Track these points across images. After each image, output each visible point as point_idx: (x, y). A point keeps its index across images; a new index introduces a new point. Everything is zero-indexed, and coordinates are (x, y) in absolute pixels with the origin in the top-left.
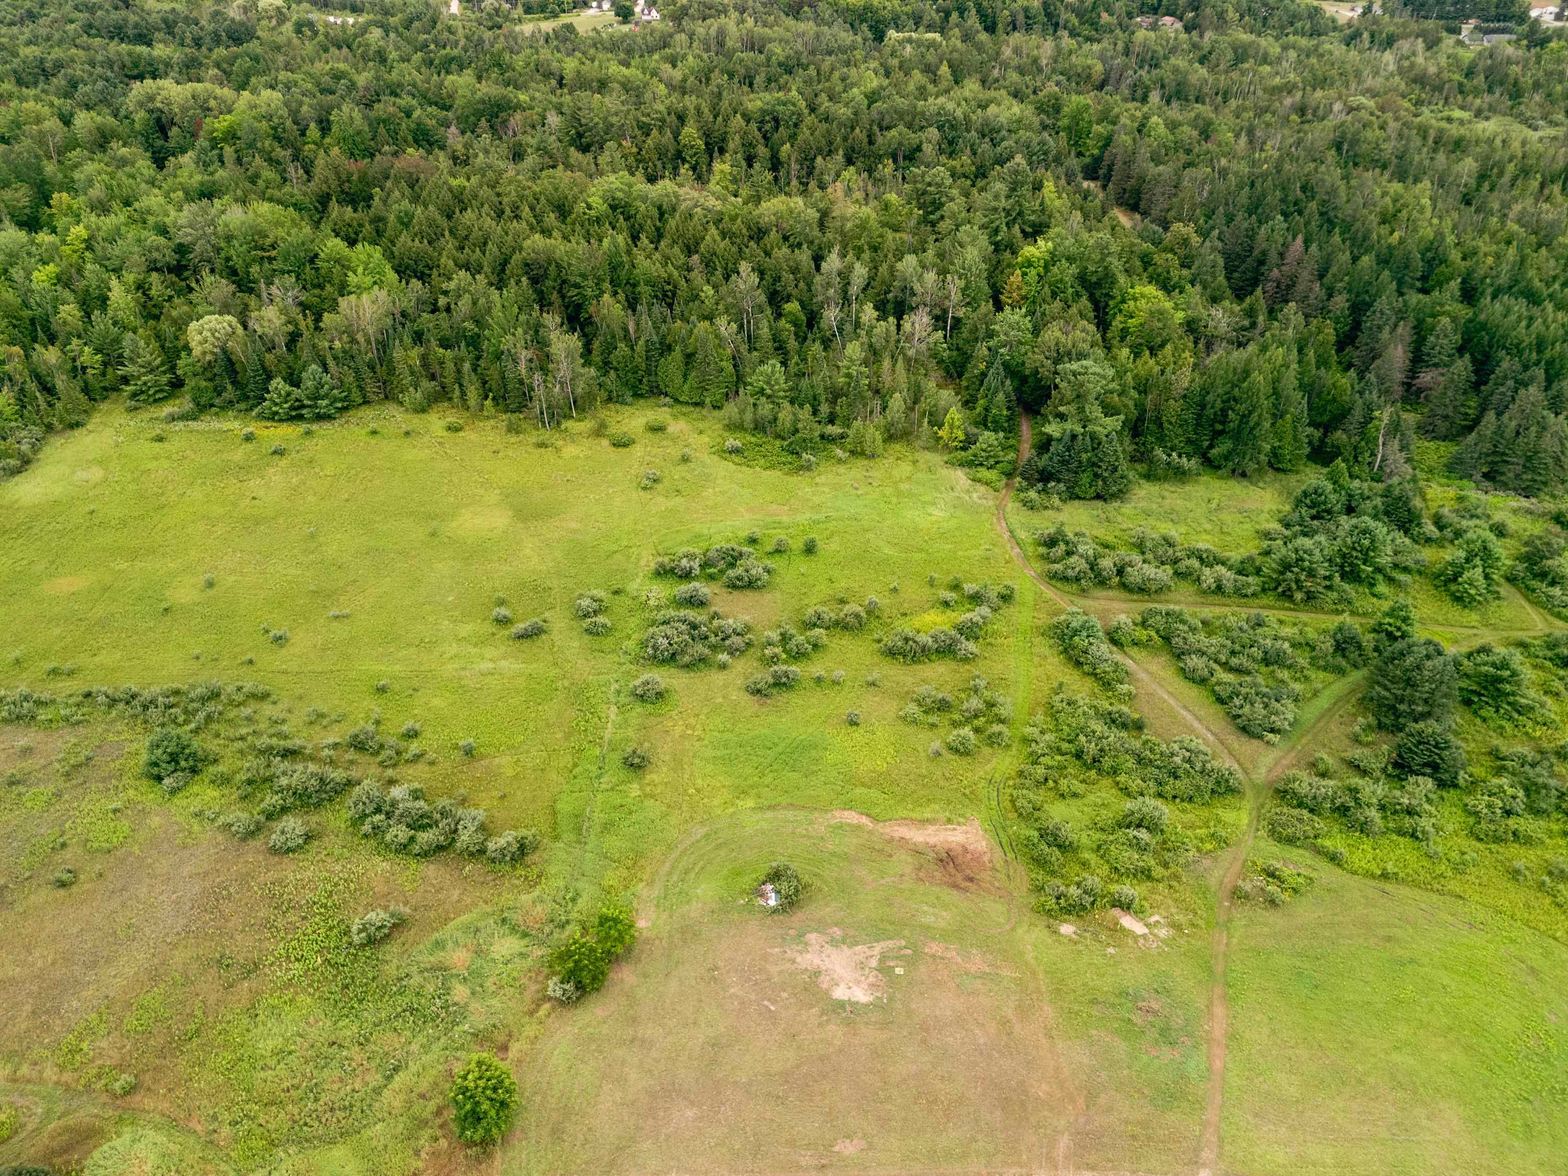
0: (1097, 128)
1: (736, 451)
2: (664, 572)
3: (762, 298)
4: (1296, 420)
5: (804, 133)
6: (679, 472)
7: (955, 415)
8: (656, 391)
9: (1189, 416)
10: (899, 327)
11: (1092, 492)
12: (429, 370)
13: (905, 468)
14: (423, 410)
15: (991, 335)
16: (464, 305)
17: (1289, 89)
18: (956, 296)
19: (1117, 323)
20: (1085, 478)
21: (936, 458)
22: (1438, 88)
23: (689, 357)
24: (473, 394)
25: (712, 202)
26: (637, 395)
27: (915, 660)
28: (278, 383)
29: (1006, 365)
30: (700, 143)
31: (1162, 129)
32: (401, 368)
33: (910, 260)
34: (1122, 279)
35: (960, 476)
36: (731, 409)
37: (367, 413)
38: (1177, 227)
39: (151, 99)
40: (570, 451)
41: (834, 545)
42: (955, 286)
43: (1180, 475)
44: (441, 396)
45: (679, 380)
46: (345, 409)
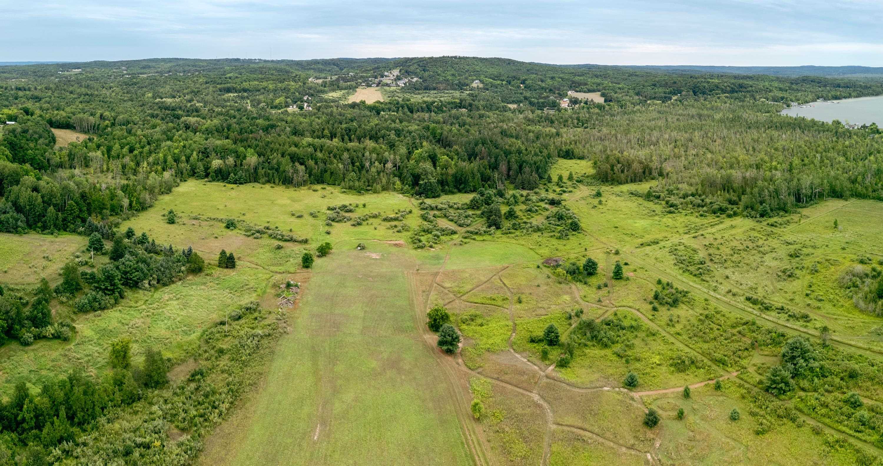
0: (439, 131)
1: (345, 192)
2: (329, 209)
3: (350, 161)
4: (478, 178)
5: (358, 132)
6: (330, 196)
7: (398, 182)
8: (322, 182)
9: (453, 180)
10: (384, 167)
11: (431, 196)
12: (266, 175)
13: (387, 195)
14: (264, 184)
15: (407, 167)
16: (275, 161)
17: (493, 123)
18: (398, 161)
19: (438, 164)
20: (429, 193)
21: (395, 193)
22: (533, 122)
23: (332, 173)
24: (277, 181)
25: (335, 144)
26: (318, 183)
27: (389, 221)
28: (231, 176)
29: (411, 174)
30: (329, 135)
31: (456, 131)
32: (259, 174)
33: (387, 153)
34: (439, 156)
35: (401, 196)
36: (343, 184)
37: (251, 184)
38: (455, 147)
39: (185, 121)
40: (302, 192)
41: (370, 206)
42: (398, 158)
43: (453, 193)
44: (269, 181)
45: (329, 179)
46: (246, 183)
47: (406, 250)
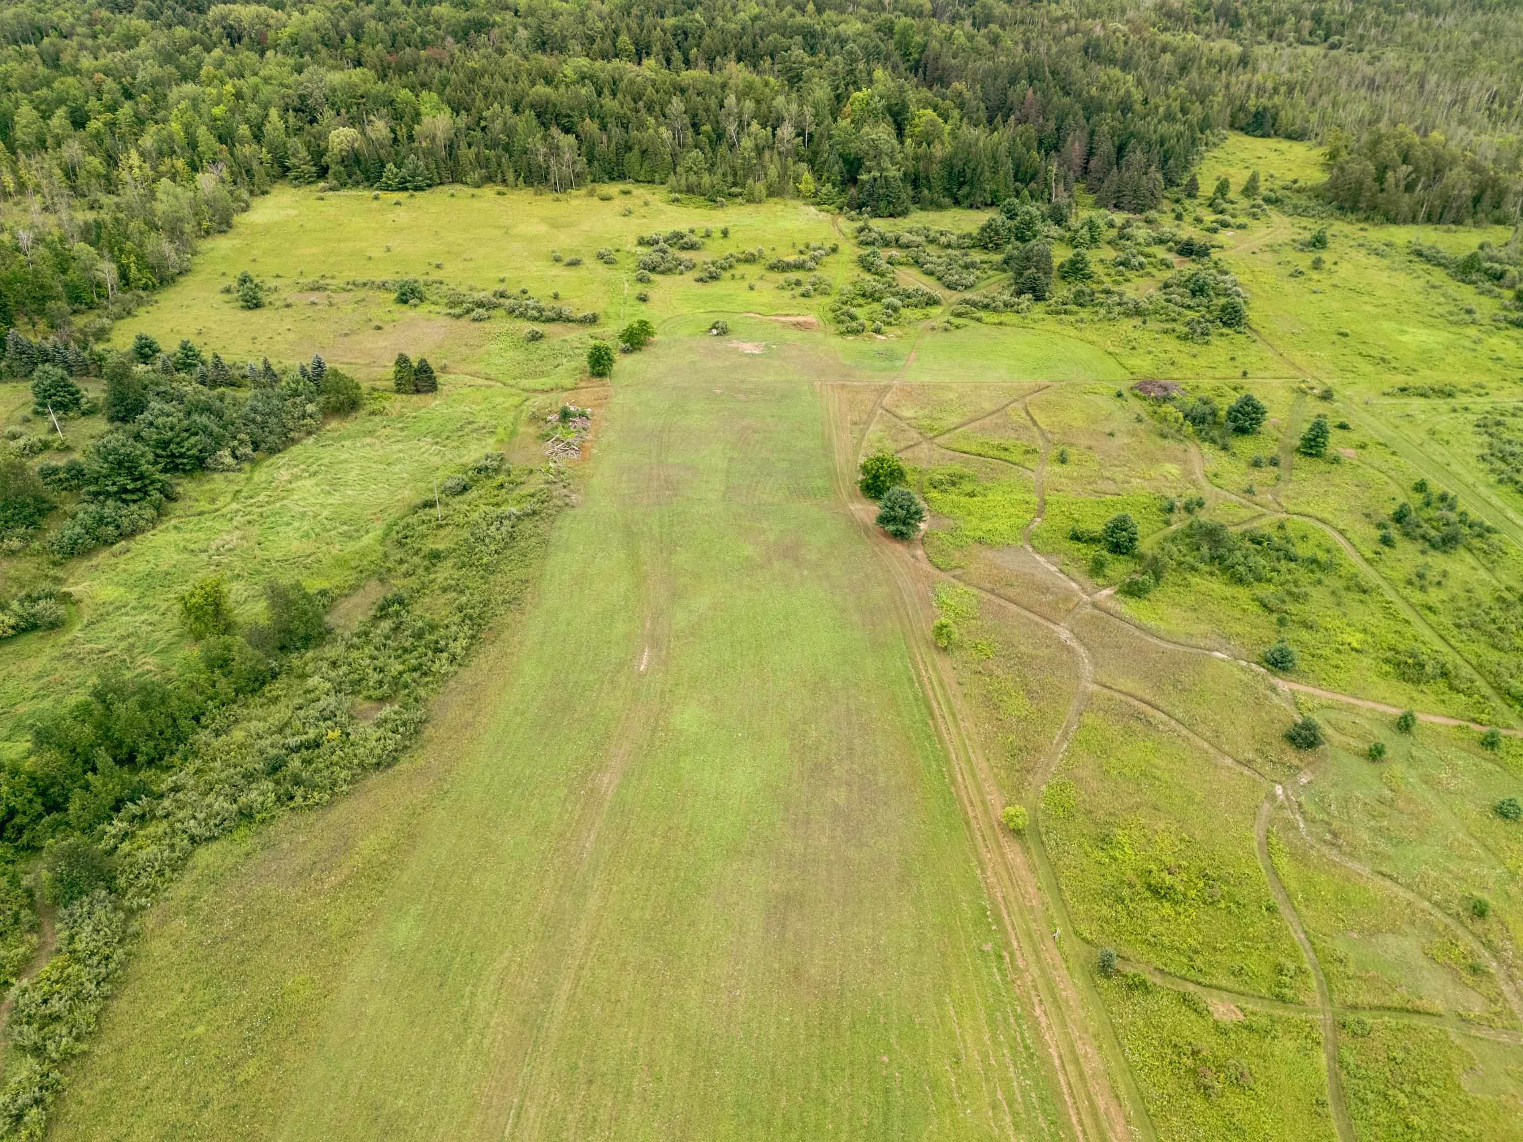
0: (918, 39)
1: (677, 200)
2: (642, 242)
3: (687, 120)
4: (1007, 173)
5: (707, 40)
6: (643, 211)
7: (807, 176)
8: (622, 177)
9: (945, 173)
10: (774, 135)
11: (886, 213)
12: (481, 162)
13: (780, 207)
14: (478, 186)
15: (830, 137)
16: (498, 125)
18: (809, 119)
19: (908, 130)
20: (883, 204)
21: (798, 203)
23: (644, 152)
24: (510, 176)
25: (648, 73)
26: (612, 179)
27: (783, 271)
28: (390, 166)
29: (840, 155)
30: (632, 48)
31: (963, 39)
32: (463, 160)
33: (781, 99)
34: (912, 108)
35: (813, 209)
36: (672, 179)
37: (445, 188)
38: (956, 85)
39: (224, 18)
40: (575, 202)
41: (739, 235)
42: (808, 110)
43: (940, 207)
44: (489, 179)
45: (637, 167)
46: (429, 186)
47: (820, 336)
